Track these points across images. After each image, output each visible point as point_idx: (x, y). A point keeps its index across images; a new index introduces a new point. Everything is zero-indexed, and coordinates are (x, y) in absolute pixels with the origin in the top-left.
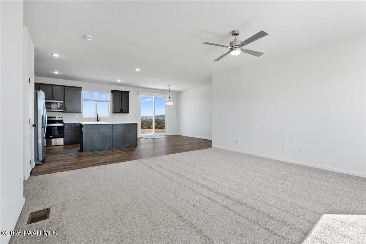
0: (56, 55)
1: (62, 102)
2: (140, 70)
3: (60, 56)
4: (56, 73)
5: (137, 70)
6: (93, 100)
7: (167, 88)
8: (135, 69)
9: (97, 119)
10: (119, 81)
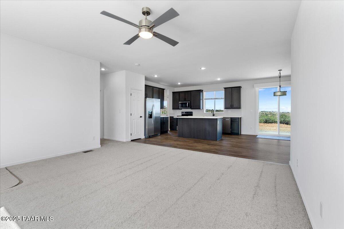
0: (156, 76)
1: (189, 102)
2: (205, 68)
3: (158, 76)
4: (179, 84)
5: (203, 69)
6: (212, 99)
7: (277, 74)
8: (201, 68)
9: (213, 114)
10: (219, 79)
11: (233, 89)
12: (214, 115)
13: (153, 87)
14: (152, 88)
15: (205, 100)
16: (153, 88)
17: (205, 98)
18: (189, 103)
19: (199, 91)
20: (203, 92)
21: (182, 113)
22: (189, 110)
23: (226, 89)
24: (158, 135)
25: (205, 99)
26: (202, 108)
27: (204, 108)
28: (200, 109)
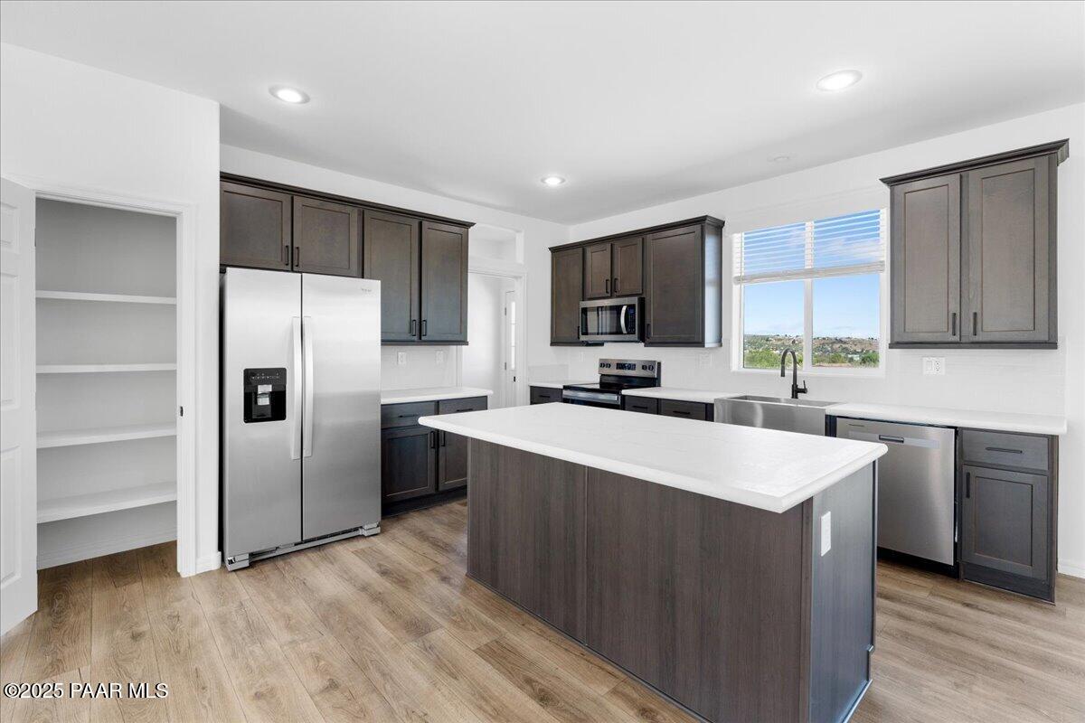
11: (974, 175)
12: (804, 391)
13: (422, 218)
14: (415, 223)
15: (736, 288)
16: (420, 224)
17: (736, 273)
18: (631, 307)
19: (697, 228)
20: (725, 230)
21: (602, 365)
22: (635, 352)
23: (901, 188)
24: (360, 532)
25: (739, 280)
26: (719, 341)
27: (729, 341)
28: (700, 343)
